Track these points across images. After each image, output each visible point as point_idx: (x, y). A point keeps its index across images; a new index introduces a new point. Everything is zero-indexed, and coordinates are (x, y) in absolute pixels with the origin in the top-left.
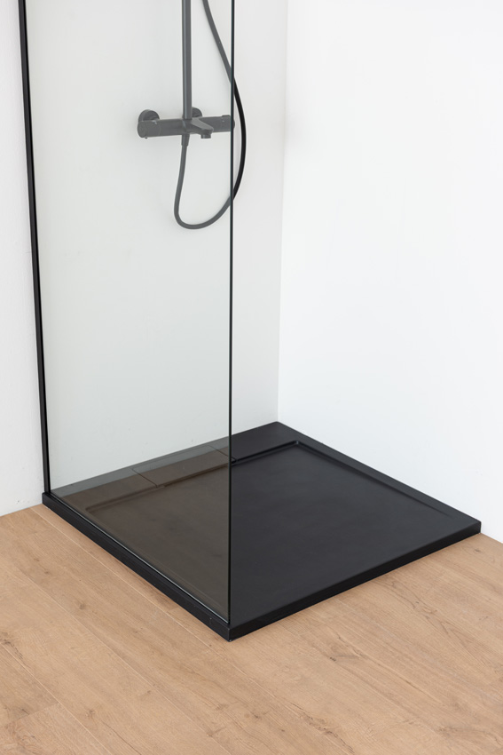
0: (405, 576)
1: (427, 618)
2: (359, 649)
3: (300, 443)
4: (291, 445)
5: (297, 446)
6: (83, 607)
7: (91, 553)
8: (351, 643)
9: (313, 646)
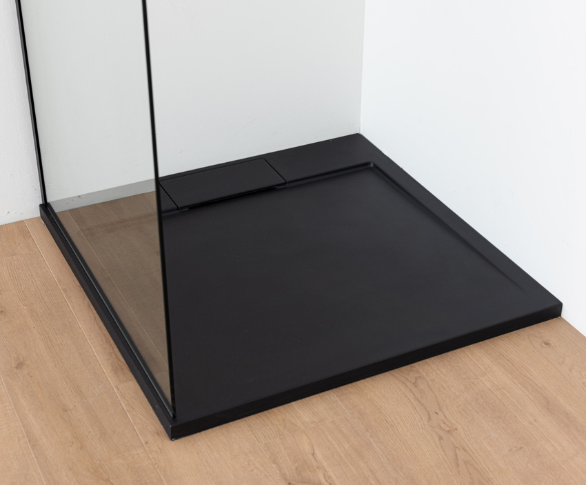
0: (435, 370)
1: (441, 438)
2: (331, 474)
3: (375, 165)
4: (364, 167)
5: (371, 169)
6: (20, 365)
7: (65, 290)
8: (325, 464)
9: (274, 462)
